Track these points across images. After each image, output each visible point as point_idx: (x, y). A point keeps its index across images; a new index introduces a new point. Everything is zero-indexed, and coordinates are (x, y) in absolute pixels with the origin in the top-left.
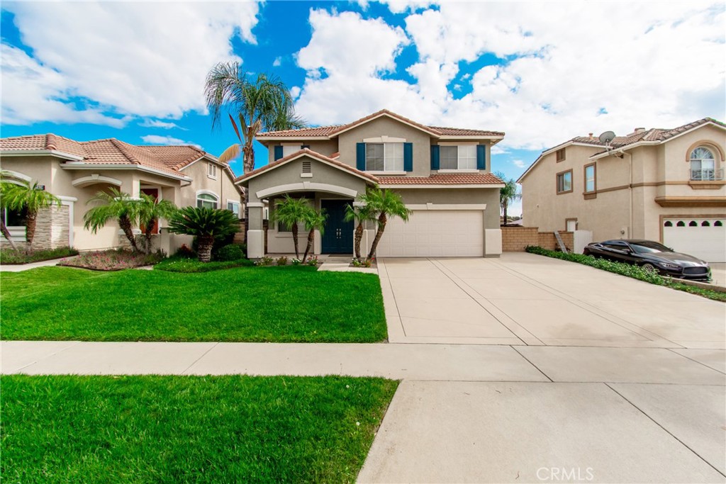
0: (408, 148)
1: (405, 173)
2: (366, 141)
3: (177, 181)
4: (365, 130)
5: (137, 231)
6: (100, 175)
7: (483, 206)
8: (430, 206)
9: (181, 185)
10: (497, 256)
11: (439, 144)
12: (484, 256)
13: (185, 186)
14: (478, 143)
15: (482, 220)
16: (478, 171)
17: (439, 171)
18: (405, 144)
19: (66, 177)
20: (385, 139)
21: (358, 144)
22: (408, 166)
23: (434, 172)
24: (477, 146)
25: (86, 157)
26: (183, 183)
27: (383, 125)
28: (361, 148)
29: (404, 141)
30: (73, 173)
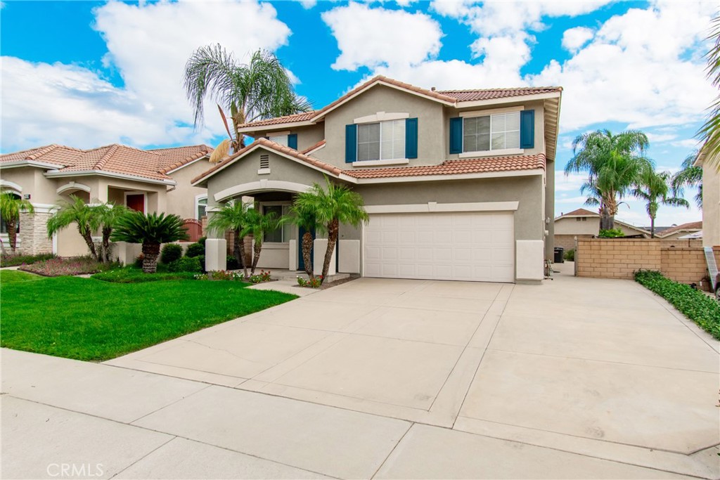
0: (412, 125)
1: (407, 161)
2: (357, 121)
3: (163, 186)
4: (357, 107)
5: (98, 238)
6: (76, 182)
7: (513, 205)
8: (433, 206)
9: (168, 189)
10: (536, 282)
11: (461, 115)
12: (516, 281)
13: (170, 190)
14: (522, 108)
15: (513, 225)
16: (522, 151)
17: (461, 155)
18: (408, 120)
19: (49, 186)
20: (380, 116)
21: (347, 126)
22: (411, 152)
23: (454, 157)
24: (521, 111)
25: (66, 165)
26: (169, 187)
27: (379, 98)
28: (351, 131)
29: (407, 116)
30: (57, 181)
